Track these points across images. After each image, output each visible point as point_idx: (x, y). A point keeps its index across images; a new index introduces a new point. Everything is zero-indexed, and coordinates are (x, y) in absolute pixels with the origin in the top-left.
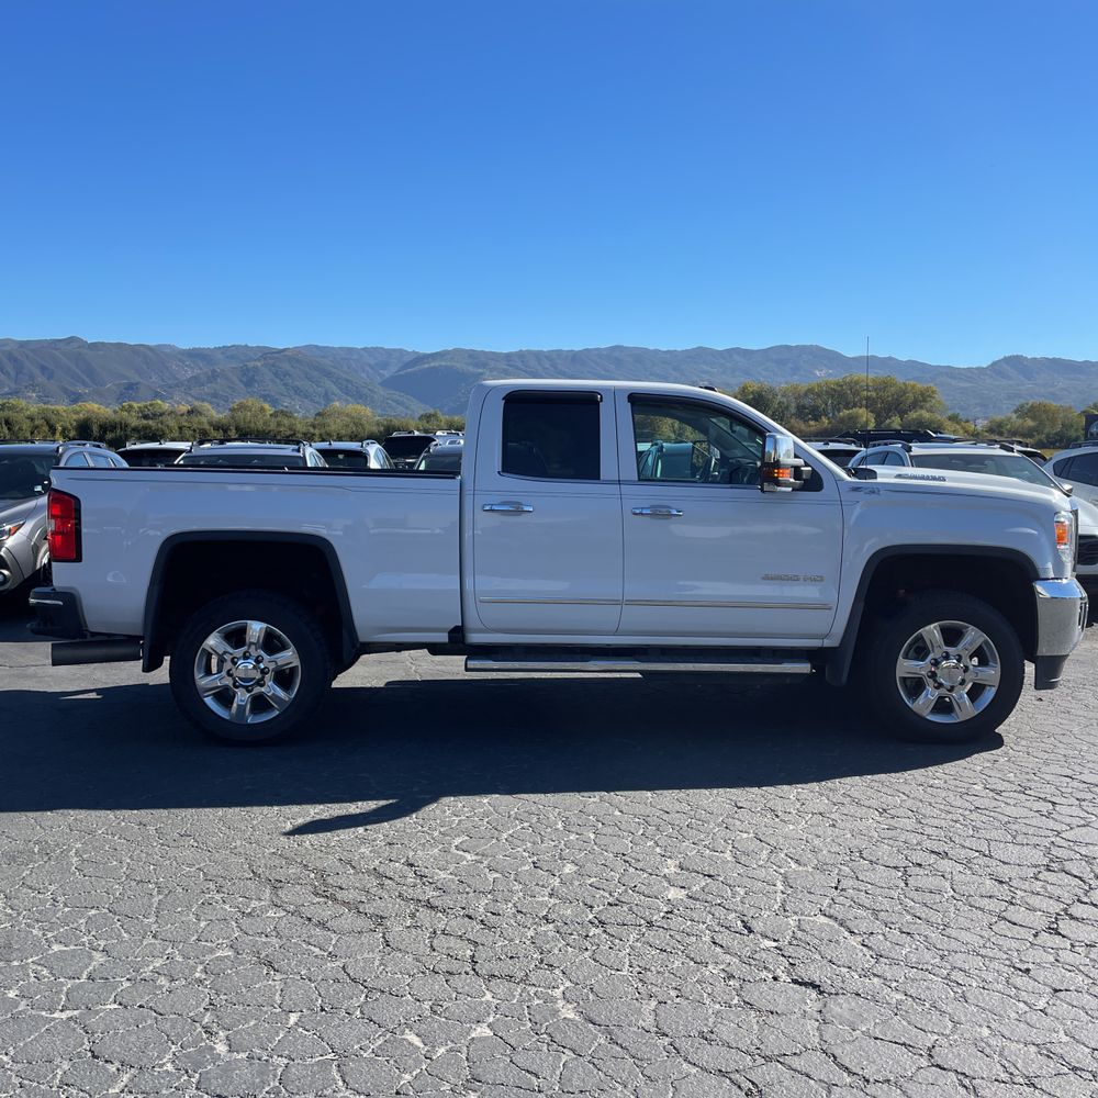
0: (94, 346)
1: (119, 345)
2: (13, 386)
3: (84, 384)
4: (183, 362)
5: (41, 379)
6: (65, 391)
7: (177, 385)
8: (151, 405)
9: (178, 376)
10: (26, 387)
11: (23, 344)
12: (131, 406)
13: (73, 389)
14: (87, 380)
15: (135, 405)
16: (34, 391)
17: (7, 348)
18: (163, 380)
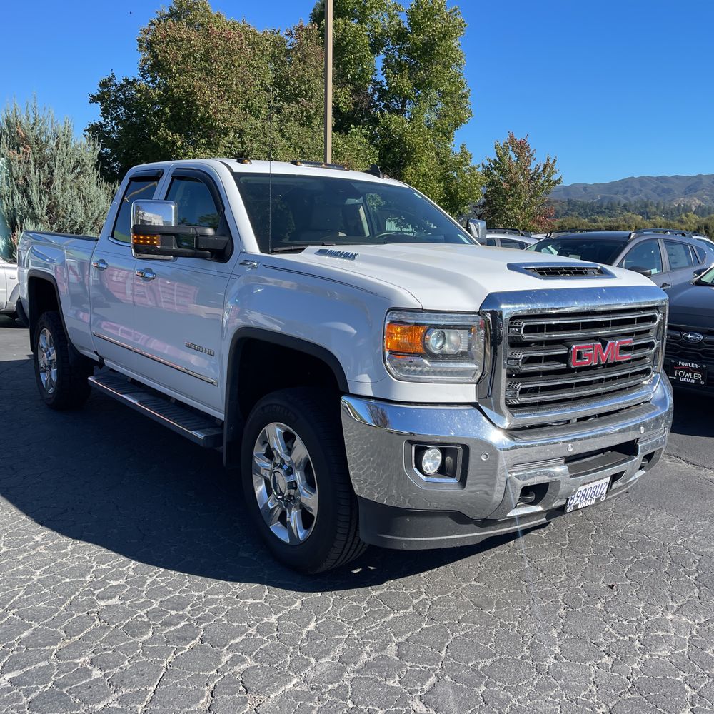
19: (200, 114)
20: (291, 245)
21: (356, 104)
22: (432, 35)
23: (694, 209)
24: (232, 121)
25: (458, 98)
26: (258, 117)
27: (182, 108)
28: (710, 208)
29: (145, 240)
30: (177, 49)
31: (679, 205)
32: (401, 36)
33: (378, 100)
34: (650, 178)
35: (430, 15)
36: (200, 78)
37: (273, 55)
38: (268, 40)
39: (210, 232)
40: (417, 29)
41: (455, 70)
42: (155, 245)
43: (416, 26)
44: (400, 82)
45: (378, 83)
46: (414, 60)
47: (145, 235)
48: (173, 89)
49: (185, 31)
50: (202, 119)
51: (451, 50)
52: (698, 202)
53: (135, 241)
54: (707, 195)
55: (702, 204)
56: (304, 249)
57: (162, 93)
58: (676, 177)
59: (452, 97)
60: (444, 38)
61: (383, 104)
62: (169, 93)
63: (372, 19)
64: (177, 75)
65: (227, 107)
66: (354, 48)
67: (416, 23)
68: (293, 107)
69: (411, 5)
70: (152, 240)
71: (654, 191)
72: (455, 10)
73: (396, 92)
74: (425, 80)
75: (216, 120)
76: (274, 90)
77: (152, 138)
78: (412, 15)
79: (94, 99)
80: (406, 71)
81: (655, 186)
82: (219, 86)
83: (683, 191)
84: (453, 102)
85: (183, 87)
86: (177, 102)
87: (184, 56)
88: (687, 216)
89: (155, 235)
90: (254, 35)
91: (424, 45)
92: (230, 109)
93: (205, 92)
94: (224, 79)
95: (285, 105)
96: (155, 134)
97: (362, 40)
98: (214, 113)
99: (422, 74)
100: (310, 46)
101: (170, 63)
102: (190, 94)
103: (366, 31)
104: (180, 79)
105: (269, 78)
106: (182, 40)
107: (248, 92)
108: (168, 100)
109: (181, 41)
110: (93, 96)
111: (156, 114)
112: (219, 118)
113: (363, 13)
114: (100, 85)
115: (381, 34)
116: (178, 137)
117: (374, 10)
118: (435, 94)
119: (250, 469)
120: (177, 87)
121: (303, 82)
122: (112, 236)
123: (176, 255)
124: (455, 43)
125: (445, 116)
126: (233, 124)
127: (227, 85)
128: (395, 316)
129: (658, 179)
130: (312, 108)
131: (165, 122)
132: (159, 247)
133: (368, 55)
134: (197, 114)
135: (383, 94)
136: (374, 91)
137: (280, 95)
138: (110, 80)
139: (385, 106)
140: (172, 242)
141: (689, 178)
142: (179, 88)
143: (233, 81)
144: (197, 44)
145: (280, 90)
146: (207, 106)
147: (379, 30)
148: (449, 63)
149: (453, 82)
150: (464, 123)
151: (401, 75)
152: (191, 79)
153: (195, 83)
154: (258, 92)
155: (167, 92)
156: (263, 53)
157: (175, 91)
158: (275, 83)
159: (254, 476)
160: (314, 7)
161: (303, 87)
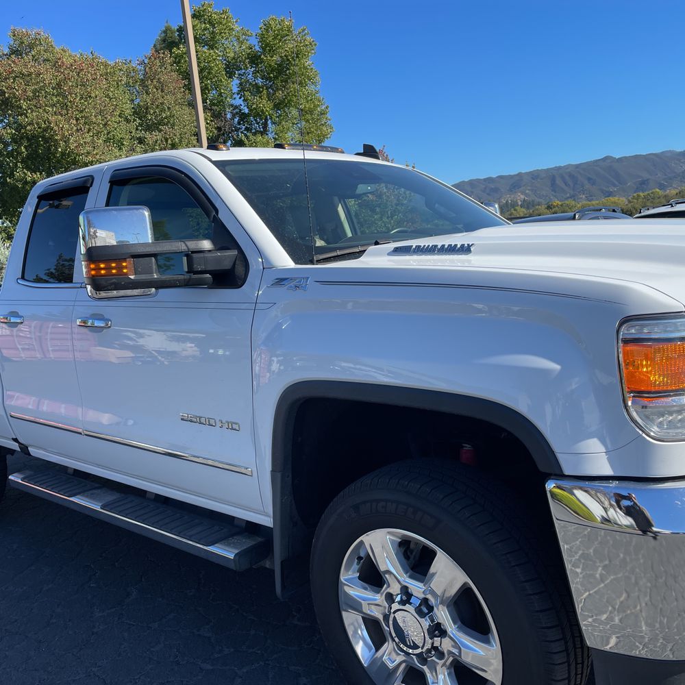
0: (620, 160)
1: (636, 157)
2: (572, 192)
3: (615, 185)
4: (679, 160)
5: (587, 186)
6: (602, 191)
7: (675, 177)
8: (652, 193)
9: (676, 170)
10: (579, 192)
11: (577, 166)
12: (639, 196)
13: (607, 189)
14: (617, 183)
15: (642, 194)
16: (583, 194)
17: (568, 170)
18: (666, 175)
19: (60, 150)
20: (335, 249)
21: (219, 129)
22: (285, 56)
23: (520, 203)
24: (97, 154)
25: (318, 115)
26: (120, 149)
27: (39, 145)
28: (533, 201)
29: (108, 268)
30: (25, 85)
31: (507, 201)
32: (254, 59)
33: (239, 123)
34: (478, 181)
35: (282, 35)
36: (55, 113)
37: (127, 84)
38: (121, 70)
39: (206, 245)
40: (270, 51)
41: (311, 88)
42: (126, 274)
43: (267, 47)
44: (260, 103)
45: (236, 107)
46: (270, 82)
47: (107, 260)
48: (26, 127)
49: (32, 65)
50: (63, 154)
51: (305, 68)
52: (522, 197)
53: (93, 272)
54: (529, 190)
55: (526, 198)
56: (365, 251)
57: (14, 131)
58: (501, 177)
59: (312, 114)
60: (297, 57)
61: (244, 127)
62: (23, 131)
63: (223, 44)
64: (29, 111)
65: (89, 140)
66: (209, 73)
67: (267, 45)
68: (156, 136)
69: (261, 28)
70: (120, 268)
71: (484, 192)
72: (304, 30)
73: (258, 114)
74: (284, 99)
75: (78, 155)
76: (135, 120)
77: (8, 180)
78: (262, 38)
80: (265, 92)
81: (484, 186)
82: (77, 120)
83: (508, 188)
84: (313, 119)
85: (38, 124)
86: (32, 139)
87: (34, 92)
88: (515, 210)
89: (125, 260)
90: (106, 65)
91: (279, 65)
92: (93, 142)
93: (62, 126)
94: (81, 112)
95: (148, 135)
96: (12, 175)
97: (217, 65)
98: (76, 147)
99: (280, 94)
100: (166, 74)
101: (20, 100)
102: (45, 130)
103: (219, 56)
104: (32, 115)
105: (128, 109)
106: (30, 74)
107: (109, 123)
108: (22, 138)
111: (10, 154)
112: (82, 152)
113: (213, 38)
115: (234, 58)
116: (39, 176)
117: (223, 35)
118: (294, 112)
119: (335, 602)
120: (31, 124)
121: (163, 110)
122: (23, 278)
123: (160, 285)
124: (308, 63)
125: (308, 133)
126: (98, 157)
127: (86, 118)
128: (631, 331)
129: (485, 180)
130: (176, 136)
131: (22, 163)
132: (132, 277)
133: (224, 79)
134: (56, 149)
135: (243, 117)
136: (234, 116)
137: (141, 125)
139: (247, 129)
140: (151, 267)
141: (511, 177)
142: (33, 124)
143: (92, 113)
144: (48, 77)
145: (140, 119)
146: (67, 140)
147: (232, 55)
148: (305, 81)
149: (311, 100)
150: (327, 138)
151: (260, 97)
152: (46, 114)
153: (50, 118)
154: (118, 123)
155: (20, 130)
156: (117, 84)
157: (28, 128)
158: (135, 113)
159: (344, 614)
160: (154, 42)
161: (164, 115)
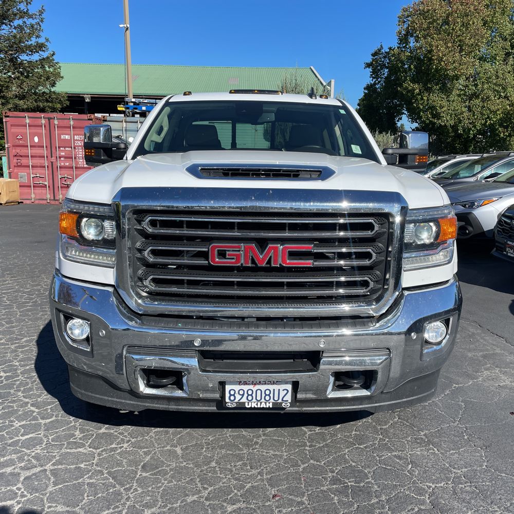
19: (434, 67)
24: (461, 69)
29: (88, 152)
42: (92, 156)
50: (437, 70)
70: (91, 152)
75: (446, 70)
77: (399, 89)
79: (368, 65)
96: (401, 86)
98: (446, 64)
109: (428, 12)
110: (367, 64)
112: (449, 68)
114: (372, 55)
116: (417, 86)
126: (462, 71)
132: (94, 157)
138: (379, 50)
140: (101, 154)
146: (440, 60)
